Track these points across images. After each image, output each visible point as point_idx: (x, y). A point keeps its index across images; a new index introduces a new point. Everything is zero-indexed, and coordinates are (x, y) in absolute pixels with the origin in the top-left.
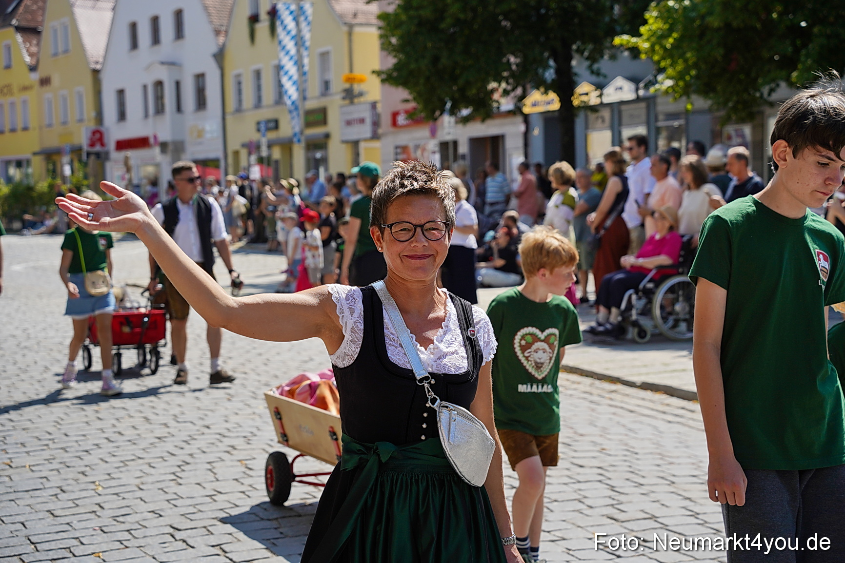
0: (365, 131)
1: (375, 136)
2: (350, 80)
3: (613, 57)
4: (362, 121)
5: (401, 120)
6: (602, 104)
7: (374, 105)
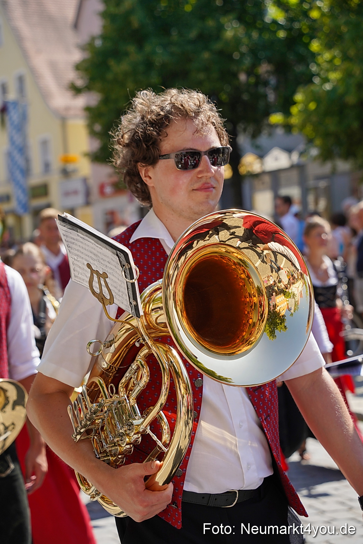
0: (79, 200)
1: (88, 203)
2: (66, 160)
3: (270, 135)
4: (75, 192)
5: (108, 190)
6: (264, 173)
7: (85, 180)
